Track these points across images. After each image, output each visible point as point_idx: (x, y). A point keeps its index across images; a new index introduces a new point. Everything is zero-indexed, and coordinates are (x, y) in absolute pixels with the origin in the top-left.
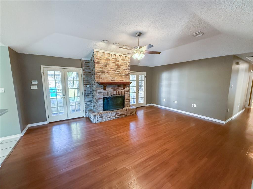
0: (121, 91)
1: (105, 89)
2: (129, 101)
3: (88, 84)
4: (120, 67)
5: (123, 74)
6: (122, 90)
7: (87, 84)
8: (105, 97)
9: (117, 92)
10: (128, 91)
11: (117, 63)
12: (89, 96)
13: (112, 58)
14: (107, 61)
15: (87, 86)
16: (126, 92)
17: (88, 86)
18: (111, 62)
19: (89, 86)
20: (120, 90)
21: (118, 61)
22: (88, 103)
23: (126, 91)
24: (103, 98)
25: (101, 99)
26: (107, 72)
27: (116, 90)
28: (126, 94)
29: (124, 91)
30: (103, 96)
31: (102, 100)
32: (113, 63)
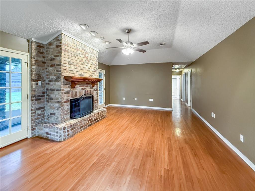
0: (90, 91)
1: (73, 87)
2: (97, 101)
3: (40, 80)
4: (89, 61)
5: (92, 70)
6: (90, 89)
7: (37, 81)
8: (73, 98)
9: (86, 91)
10: (96, 90)
11: (87, 55)
12: (40, 99)
13: (81, 48)
14: (76, 51)
15: (37, 84)
16: (94, 92)
17: (40, 83)
18: (80, 53)
19: (42, 84)
20: (88, 88)
21: (88, 54)
22: (39, 112)
23: (95, 90)
24: (71, 100)
25: (68, 101)
26: (76, 65)
27: (85, 89)
28: (94, 94)
29: (93, 90)
30: (70, 98)
31: (69, 103)
32: (82, 54)
